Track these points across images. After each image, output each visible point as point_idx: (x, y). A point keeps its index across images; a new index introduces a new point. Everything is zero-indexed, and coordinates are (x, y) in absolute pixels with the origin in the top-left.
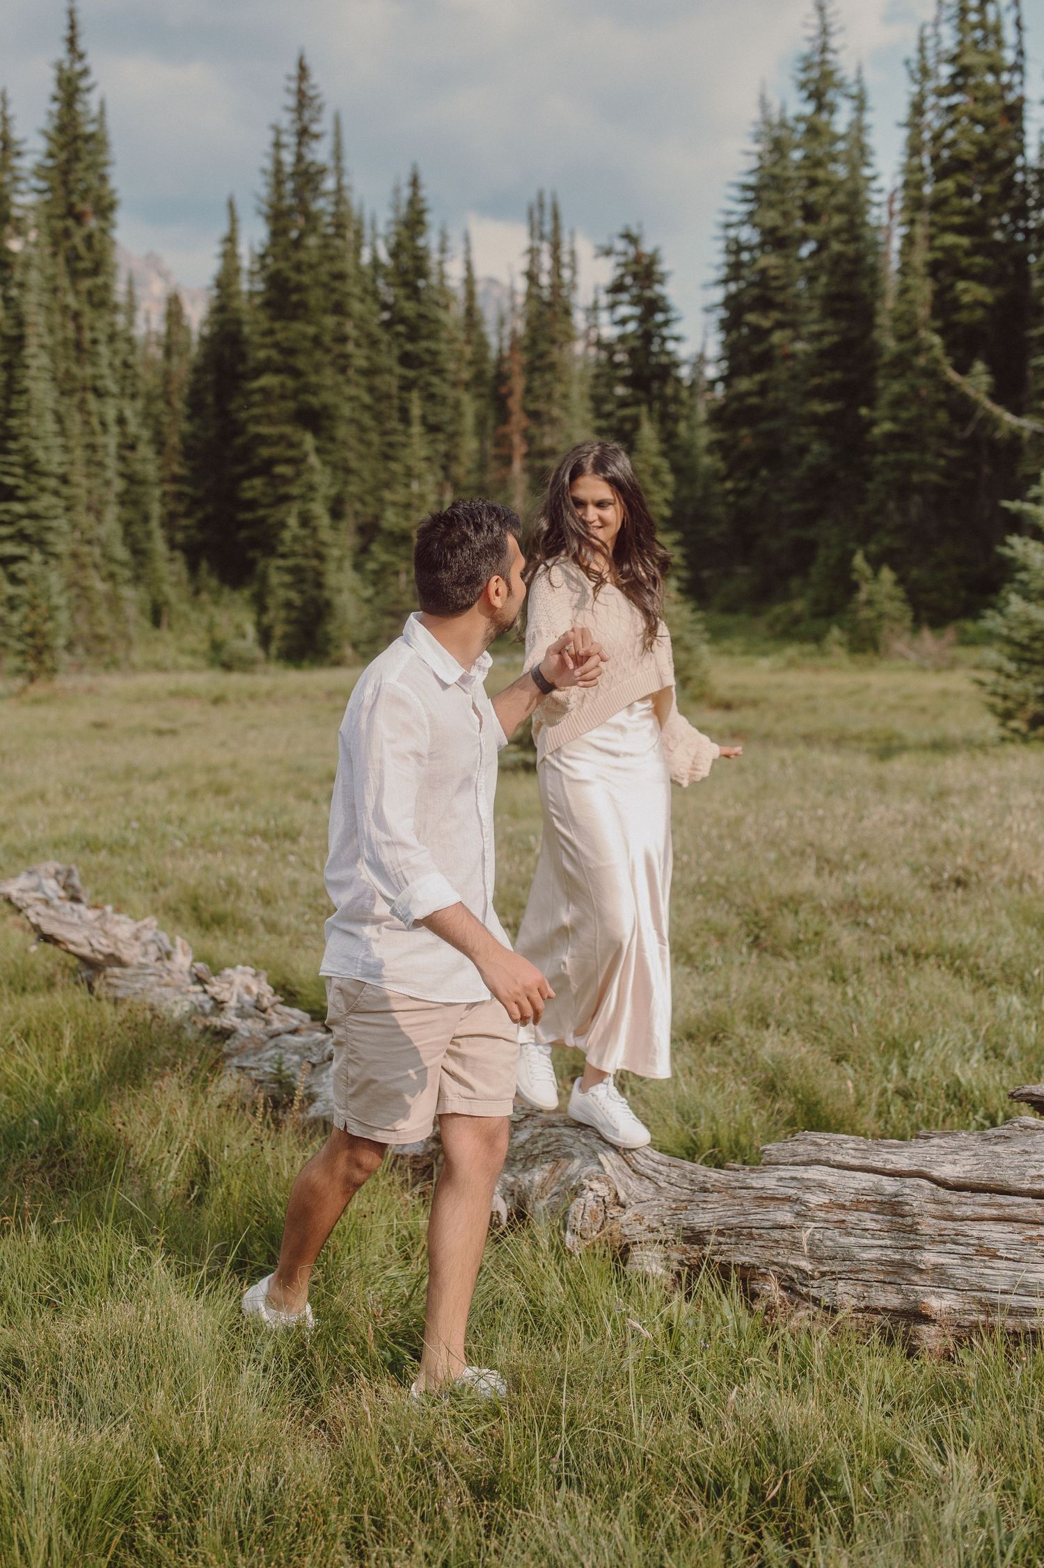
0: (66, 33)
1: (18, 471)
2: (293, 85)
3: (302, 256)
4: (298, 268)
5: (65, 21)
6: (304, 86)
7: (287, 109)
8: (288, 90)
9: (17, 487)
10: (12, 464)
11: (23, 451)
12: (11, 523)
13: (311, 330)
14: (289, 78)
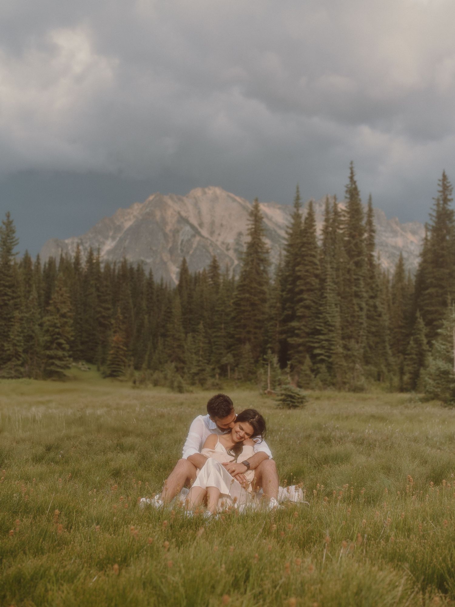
0: (350, 175)
1: (322, 324)
2: (441, 183)
3: (445, 244)
4: (443, 249)
5: (349, 171)
6: (445, 183)
7: (439, 192)
8: (439, 185)
9: (322, 330)
10: (320, 322)
11: (324, 318)
12: (319, 342)
13: (447, 271)
14: (440, 180)
